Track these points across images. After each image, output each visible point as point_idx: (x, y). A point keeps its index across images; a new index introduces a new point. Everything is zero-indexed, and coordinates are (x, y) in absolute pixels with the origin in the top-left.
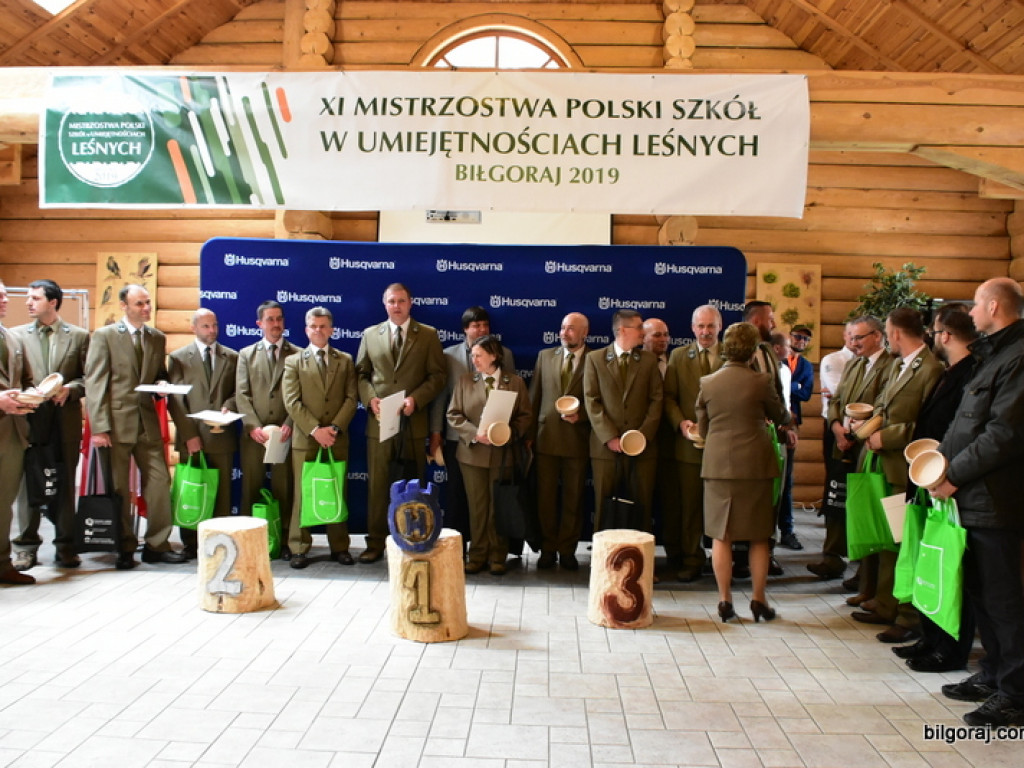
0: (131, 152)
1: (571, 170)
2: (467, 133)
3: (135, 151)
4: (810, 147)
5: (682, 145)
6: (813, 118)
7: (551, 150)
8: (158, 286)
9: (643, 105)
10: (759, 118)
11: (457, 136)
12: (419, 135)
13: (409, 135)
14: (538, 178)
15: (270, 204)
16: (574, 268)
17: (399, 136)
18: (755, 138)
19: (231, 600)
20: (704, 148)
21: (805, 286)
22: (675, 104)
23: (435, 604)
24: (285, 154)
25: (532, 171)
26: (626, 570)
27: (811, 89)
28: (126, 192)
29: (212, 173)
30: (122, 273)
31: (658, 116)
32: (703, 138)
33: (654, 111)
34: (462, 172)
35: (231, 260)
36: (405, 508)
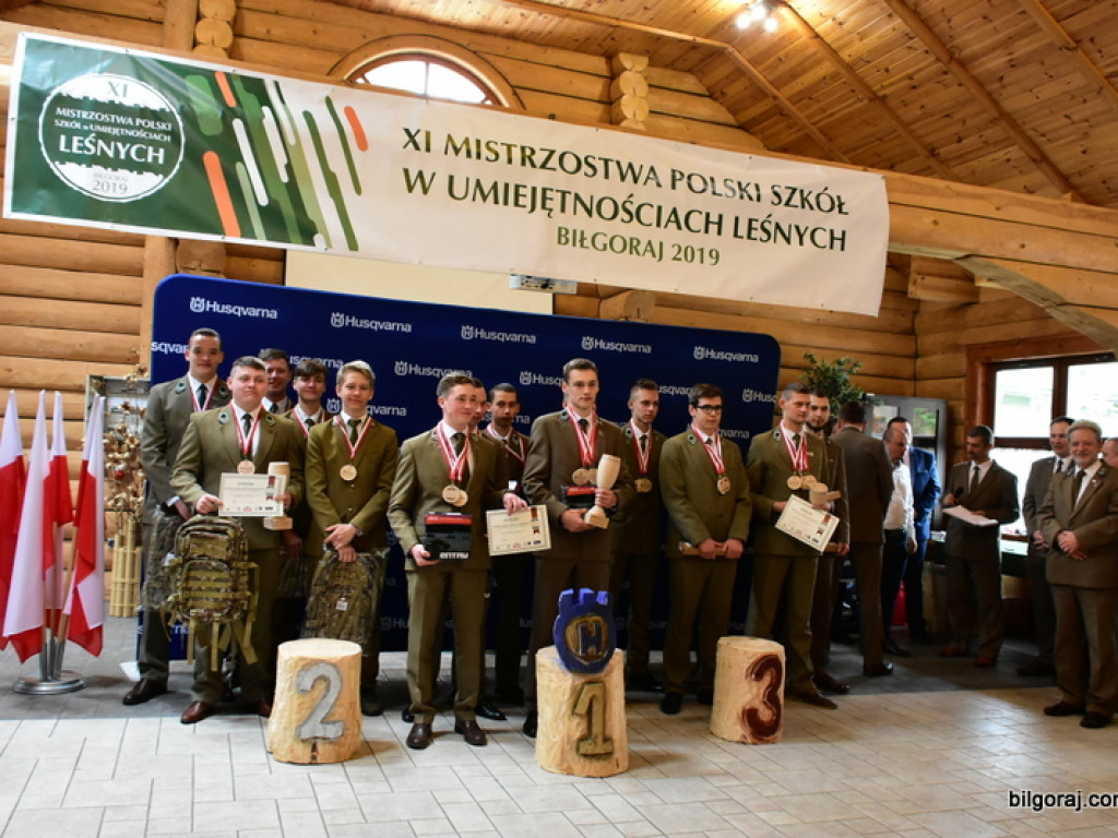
0: (150, 160)
1: (673, 246)
2: (569, 193)
3: (156, 158)
4: (889, 247)
5: (778, 232)
6: (891, 219)
7: (655, 223)
9: (743, 186)
10: (846, 213)
11: (560, 194)
12: (517, 187)
13: (507, 186)
14: (641, 252)
15: (341, 248)
17: (495, 186)
18: (844, 233)
19: (327, 746)
20: (797, 238)
22: (773, 187)
23: (607, 733)
24: (358, 190)
26: (767, 679)
27: (889, 190)
29: (264, 201)
31: (759, 199)
32: (797, 228)
33: (754, 194)
34: (565, 236)
35: (199, 305)
36: (578, 621)
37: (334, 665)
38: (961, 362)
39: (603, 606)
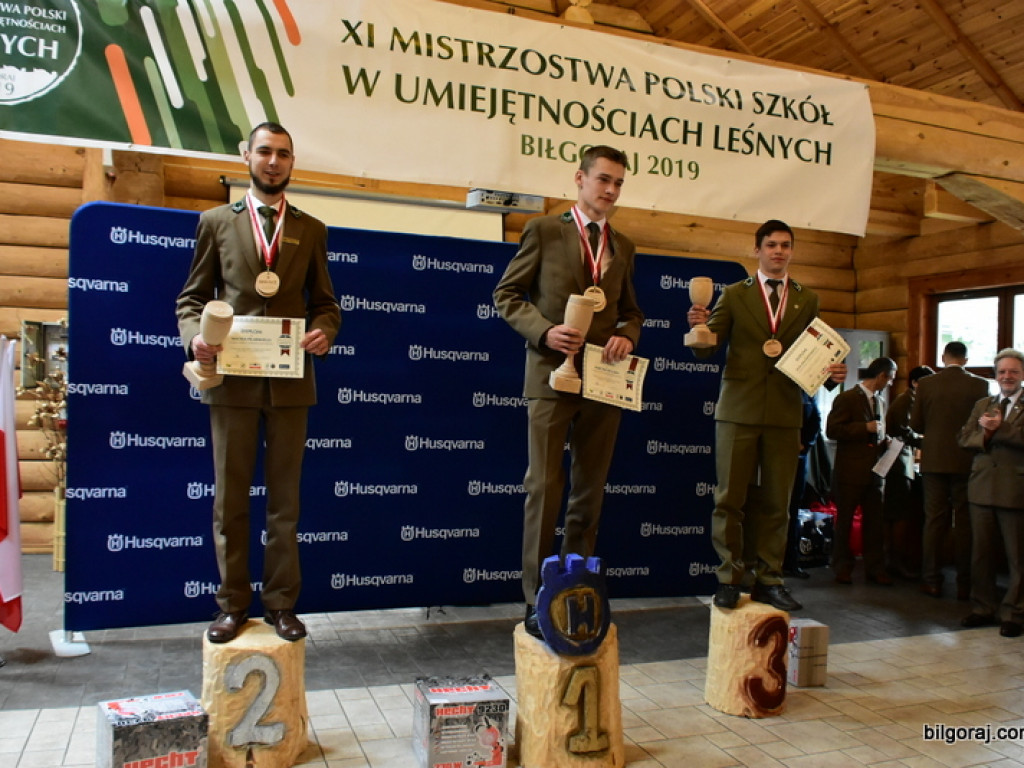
0: (41, 54)
1: (649, 158)
2: (534, 96)
3: (48, 53)
5: (761, 143)
7: (629, 132)
9: (722, 92)
10: (831, 124)
11: (523, 97)
12: (474, 89)
13: (462, 87)
17: (449, 87)
18: (829, 145)
19: (265, 753)
20: (781, 150)
22: (754, 94)
23: (603, 724)
24: (290, 90)
26: (772, 645)
29: (178, 102)
31: (740, 107)
32: (781, 139)
33: (734, 101)
34: (529, 145)
35: (121, 236)
36: (566, 594)
37: (270, 657)
38: (904, 294)
39: (595, 575)
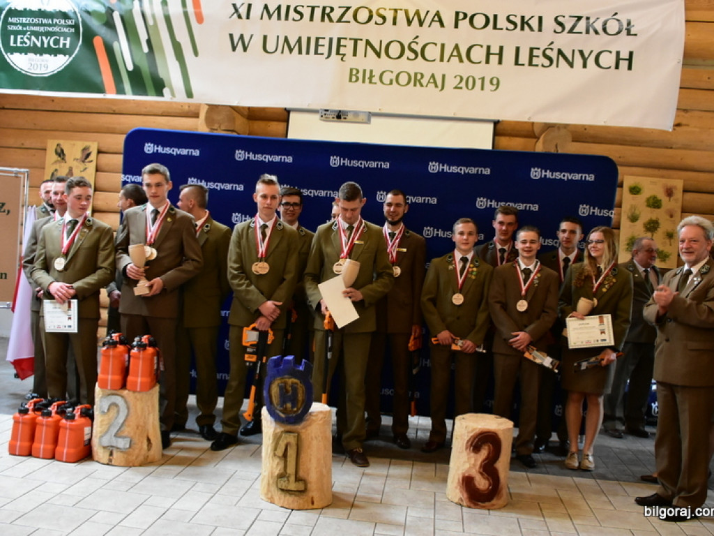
0: (61, 46)
1: (455, 77)
2: (361, 40)
3: (65, 45)
4: (683, 64)
5: (560, 58)
6: (687, 36)
7: (438, 59)
8: (97, 170)
9: (527, 19)
10: (635, 35)
11: (352, 42)
12: (317, 40)
13: (309, 39)
14: (425, 84)
15: (181, 97)
16: (455, 169)
17: (299, 40)
18: (631, 54)
19: (119, 454)
20: (581, 61)
21: (668, 198)
22: (556, 19)
23: (301, 474)
24: (196, 53)
25: (419, 77)
26: (484, 453)
27: (687, 9)
28: (55, 81)
29: (130, 68)
30: (67, 158)
31: (540, 29)
32: (581, 52)
33: (536, 25)
34: (355, 75)
35: (150, 149)
36: (279, 382)
